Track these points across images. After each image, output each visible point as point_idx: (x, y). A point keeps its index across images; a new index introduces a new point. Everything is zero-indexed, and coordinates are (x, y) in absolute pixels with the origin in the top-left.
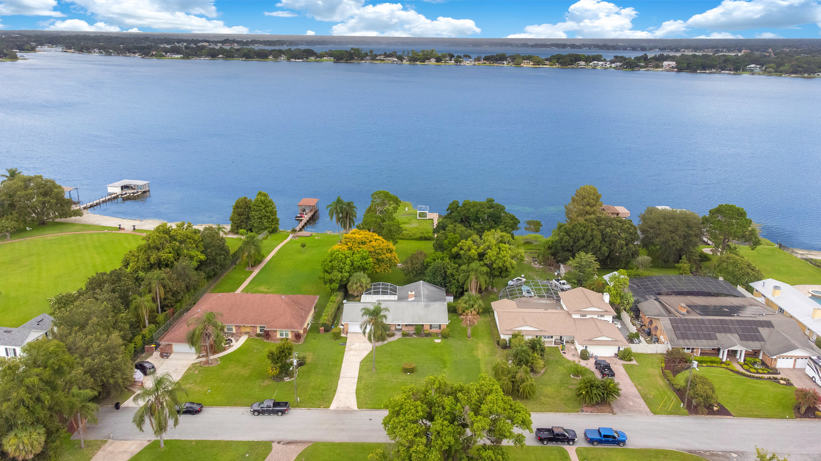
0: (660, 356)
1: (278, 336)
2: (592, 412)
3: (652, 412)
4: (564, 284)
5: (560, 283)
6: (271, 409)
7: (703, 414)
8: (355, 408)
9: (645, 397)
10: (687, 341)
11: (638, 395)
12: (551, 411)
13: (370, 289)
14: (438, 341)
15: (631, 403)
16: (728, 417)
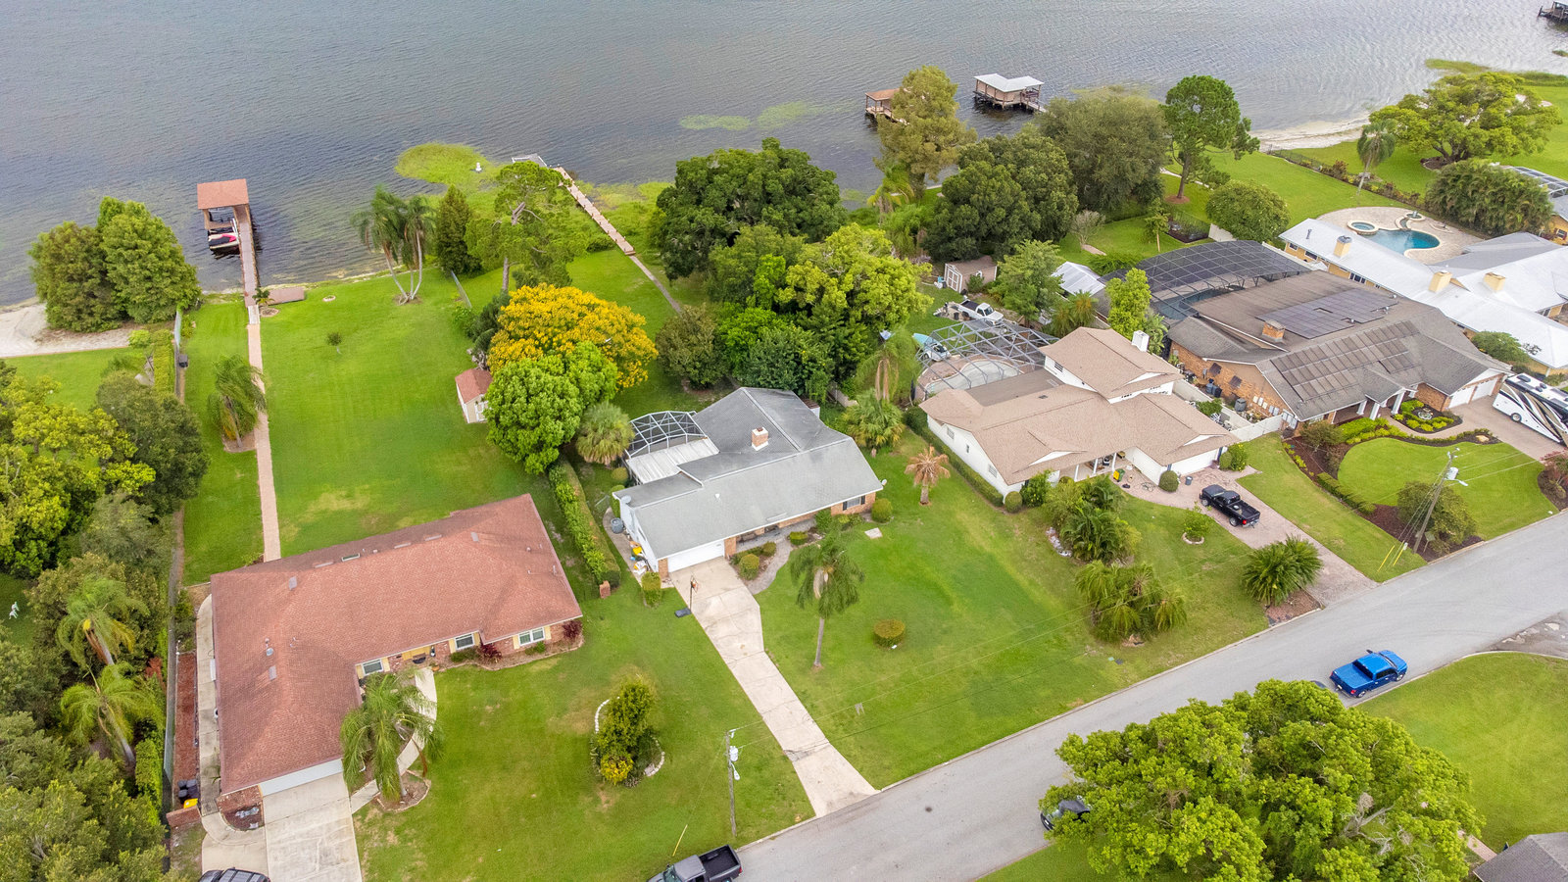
0: (1274, 441)
1: (517, 645)
2: (1288, 618)
3: (1371, 578)
4: (988, 312)
5: (980, 311)
7: (1445, 553)
8: (869, 790)
10: (1318, 402)
11: (1318, 545)
12: (1224, 643)
14: (874, 533)
15: (1326, 571)
16: (1478, 545)
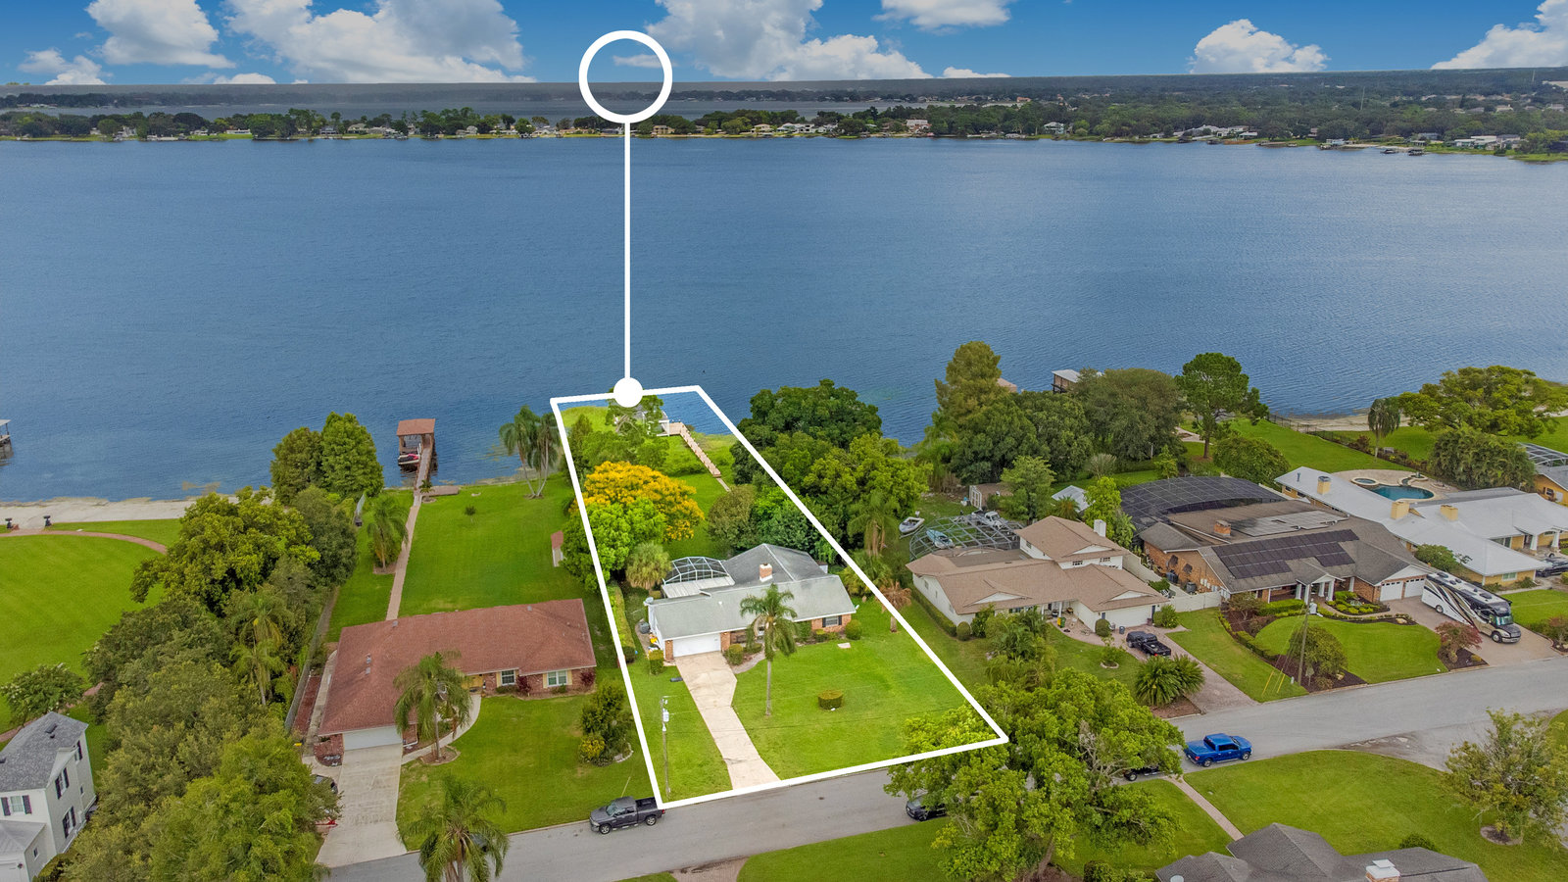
1: (546, 685)
3: (1255, 699)
5: (988, 517)
6: (634, 814)
7: (1326, 688)
9: (1229, 678)
10: (1250, 580)
11: (1219, 677)
13: (676, 573)
14: (846, 646)
15: (1217, 693)
16: (1362, 686)
